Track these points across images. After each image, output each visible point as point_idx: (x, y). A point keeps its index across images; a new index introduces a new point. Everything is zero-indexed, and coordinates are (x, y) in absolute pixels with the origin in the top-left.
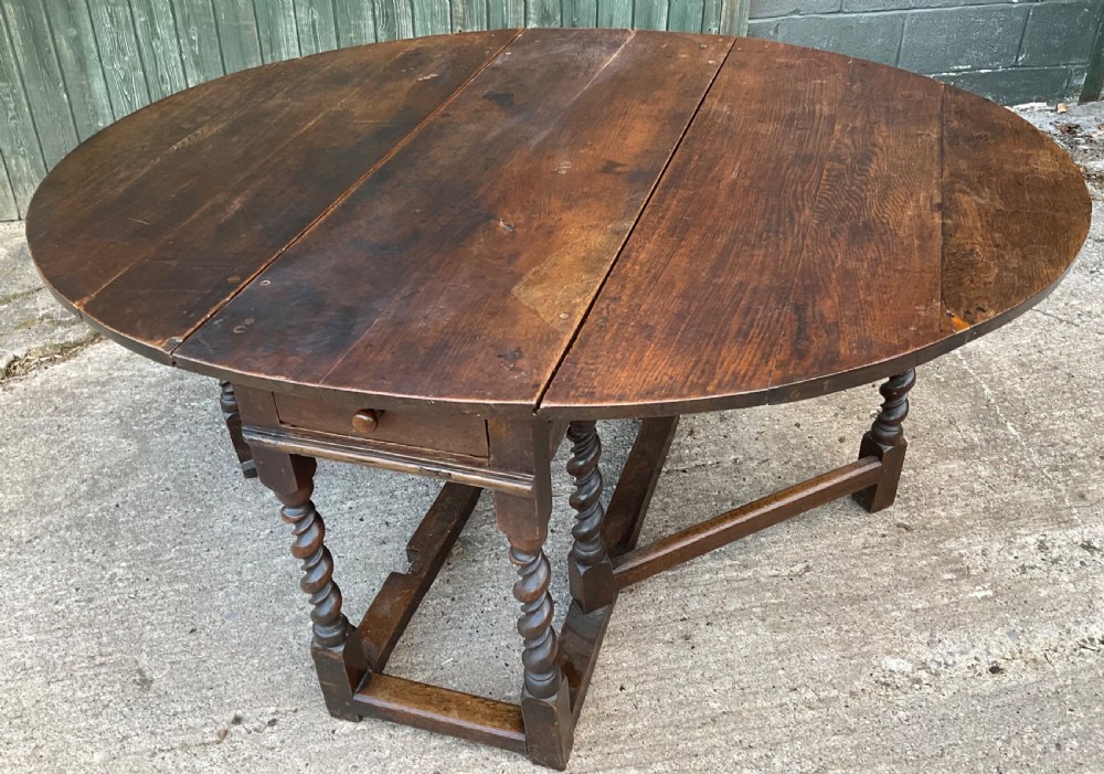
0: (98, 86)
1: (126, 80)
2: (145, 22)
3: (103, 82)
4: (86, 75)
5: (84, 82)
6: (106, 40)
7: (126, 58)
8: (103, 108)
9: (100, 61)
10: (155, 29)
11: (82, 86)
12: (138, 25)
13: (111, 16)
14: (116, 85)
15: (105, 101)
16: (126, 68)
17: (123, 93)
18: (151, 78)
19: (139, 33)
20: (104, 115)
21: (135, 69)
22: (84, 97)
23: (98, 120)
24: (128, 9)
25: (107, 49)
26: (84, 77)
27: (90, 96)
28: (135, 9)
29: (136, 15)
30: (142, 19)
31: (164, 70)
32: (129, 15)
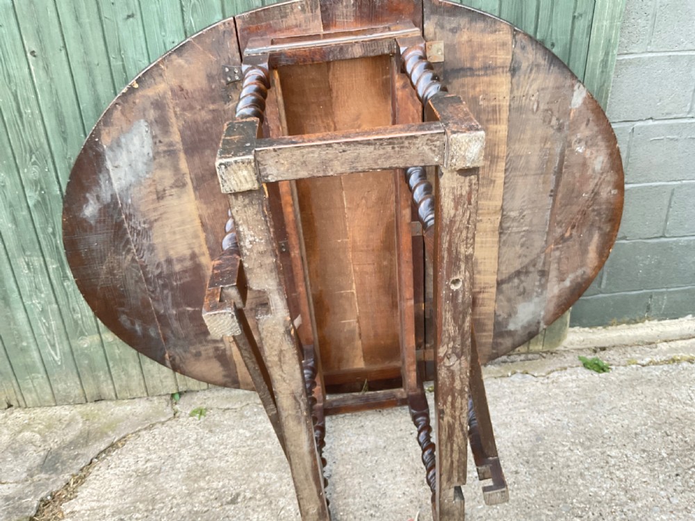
0: (21, 316)
1: (43, 311)
2: (57, 269)
3: (24, 313)
4: (10, 308)
5: (9, 314)
6: (25, 283)
7: (43, 296)
8: (26, 332)
9: (21, 298)
10: (66, 273)
11: (7, 317)
12: (51, 271)
13: (28, 264)
14: (35, 315)
15: (27, 328)
16: (42, 302)
17: (41, 321)
18: (64, 310)
19: (52, 276)
20: (27, 338)
21: (50, 303)
22: (9, 325)
23: (22, 341)
24: (42, 259)
25: (26, 289)
26: (8, 310)
27: (15, 324)
28: (48, 259)
29: (48, 263)
30: (54, 266)
31: (75, 303)
32: (42, 263)
